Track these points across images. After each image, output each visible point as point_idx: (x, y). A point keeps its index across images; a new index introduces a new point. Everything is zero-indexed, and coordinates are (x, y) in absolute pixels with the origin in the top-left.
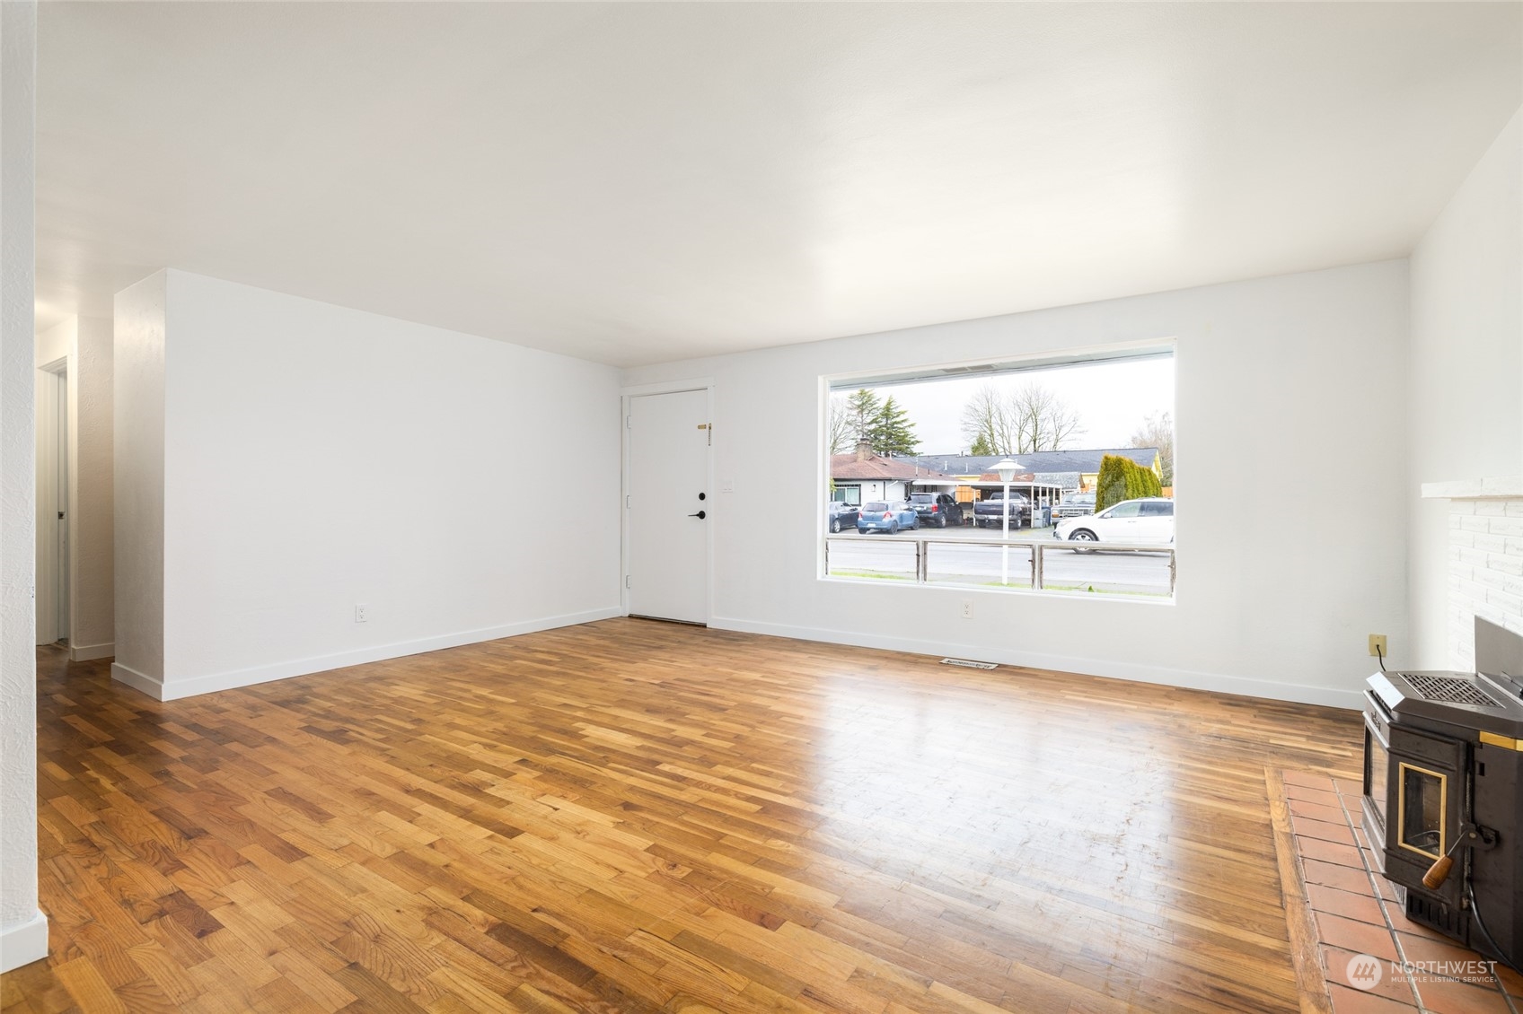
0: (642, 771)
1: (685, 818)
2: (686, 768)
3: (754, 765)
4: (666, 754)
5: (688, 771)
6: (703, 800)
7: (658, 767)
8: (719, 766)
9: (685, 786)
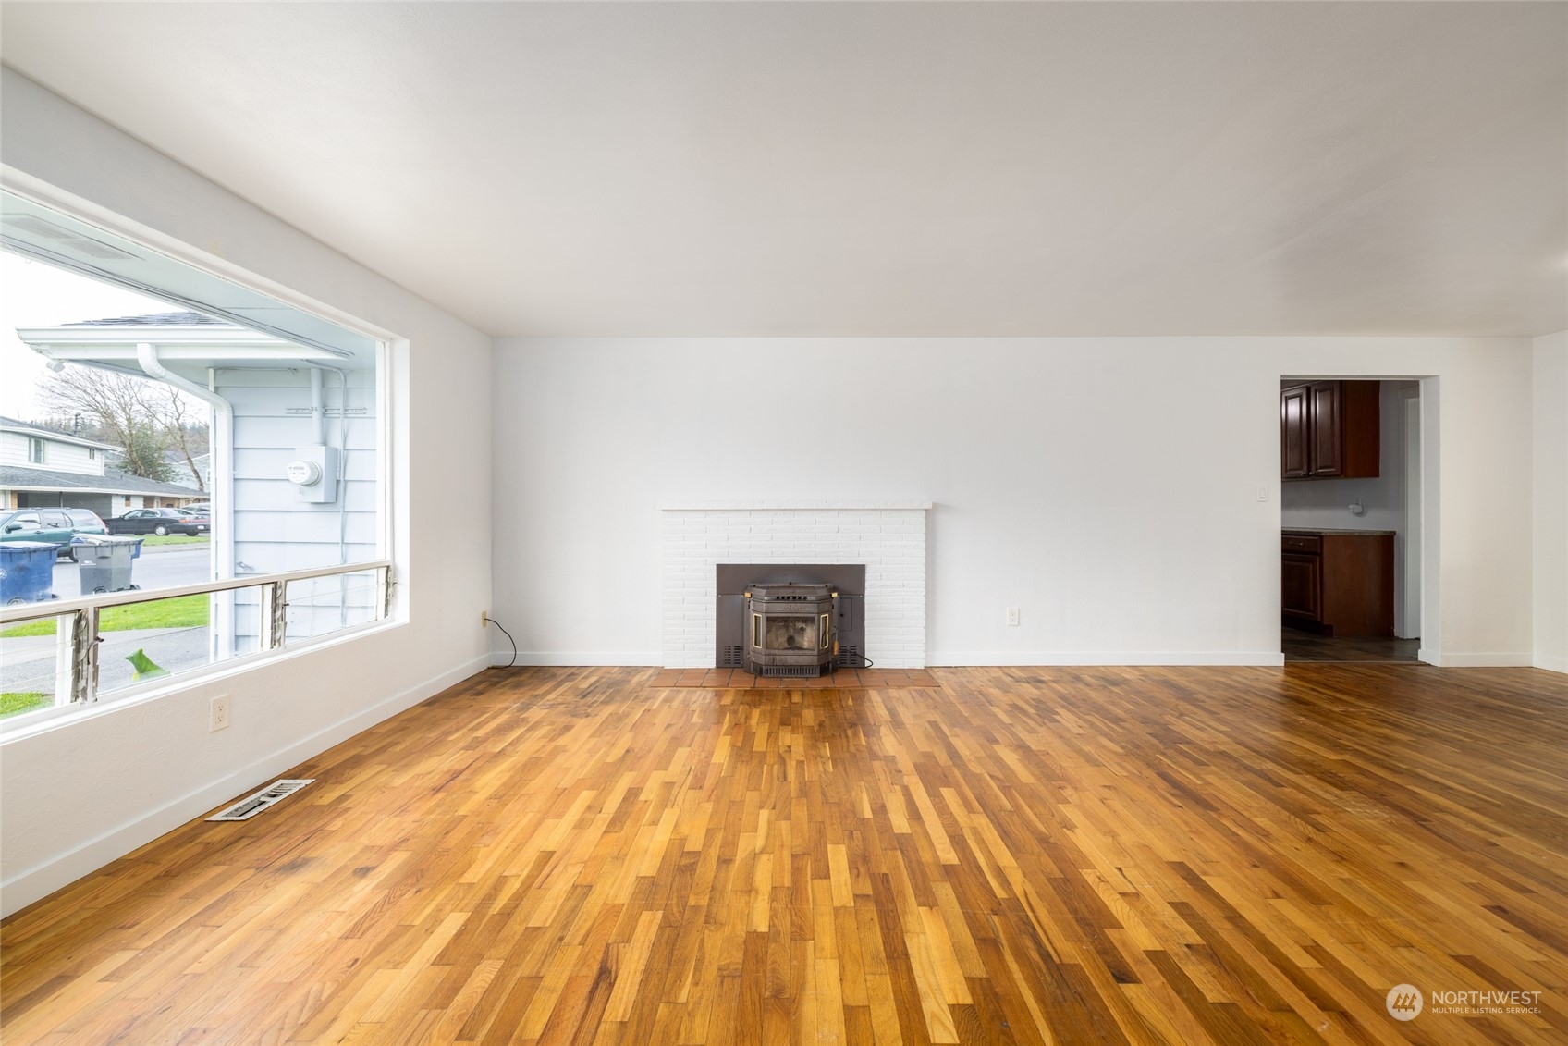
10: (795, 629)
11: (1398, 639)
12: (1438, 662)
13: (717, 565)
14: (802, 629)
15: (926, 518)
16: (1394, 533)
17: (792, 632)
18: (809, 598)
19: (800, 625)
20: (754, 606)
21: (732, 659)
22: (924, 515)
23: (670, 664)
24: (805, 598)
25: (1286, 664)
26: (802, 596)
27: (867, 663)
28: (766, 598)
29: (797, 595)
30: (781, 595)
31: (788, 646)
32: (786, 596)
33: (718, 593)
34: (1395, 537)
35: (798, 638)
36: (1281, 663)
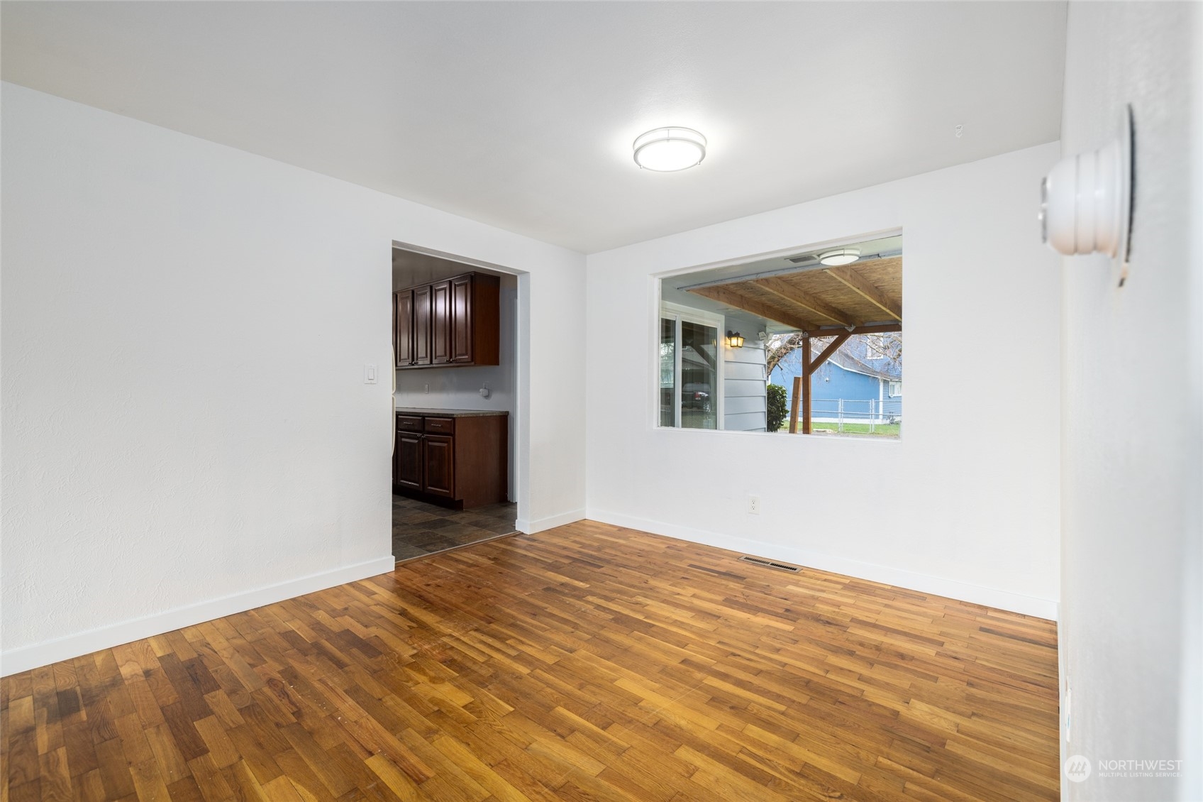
11: (510, 503)
16: (508, 412)
34: (508, 417)
36: (391, 566)
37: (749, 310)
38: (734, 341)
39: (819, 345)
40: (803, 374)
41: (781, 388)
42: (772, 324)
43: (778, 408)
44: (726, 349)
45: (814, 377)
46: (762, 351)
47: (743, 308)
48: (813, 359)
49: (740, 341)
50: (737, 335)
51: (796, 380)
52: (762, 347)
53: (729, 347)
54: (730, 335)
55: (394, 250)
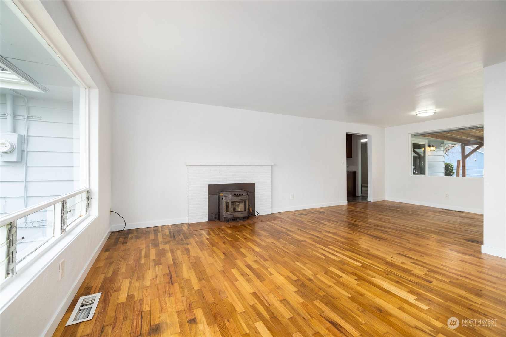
0: (368, 265)
1: (350, 248)
2: (350, 262)
3: (324, 258)
4: (359, 270)
5: (349, 260)
6: (345, 251)
7: (362, 265)
8: (338, 260)
9: (350, 256)
10: (236, 205)
11: (357, 196)
12: (372, 201)
13: (208, 185)
14: (238, 205)
15: (271, 168)
16: (356, 171)
17: (235, 206)
18: (244, 195)
19: (237, 204)
20: (225, 198)
21: (214, 217)
22: (271, 167)
23: (191, 222)
24: (243, 194)
25: (348, 204)
26: (242, 194)
27: (256, 214)
28: (230, 195)
29: (240, 194)
30: (235, 194)
31: (234, 211)
32: (237, 194)
33: (208, 195)
34: (356, 172)
35: (237, 208)
36: (347, 204)
37: (439, 139)
38: (432, 148)
39: (469, 148)
40: (462, 159)
41: (451, 164)
42: (446, 142)
43: (450, 171)
44: (429, 151)
45: (467, 160)
46: (443, 151)
47: (437, 138)
48: (466, 153)
49: (434, 148)
50: (433, 146)
51: (459, 161)
52: (443, 149)
53: (429, 150)
54: (429, 146)
55: (347, 134)
